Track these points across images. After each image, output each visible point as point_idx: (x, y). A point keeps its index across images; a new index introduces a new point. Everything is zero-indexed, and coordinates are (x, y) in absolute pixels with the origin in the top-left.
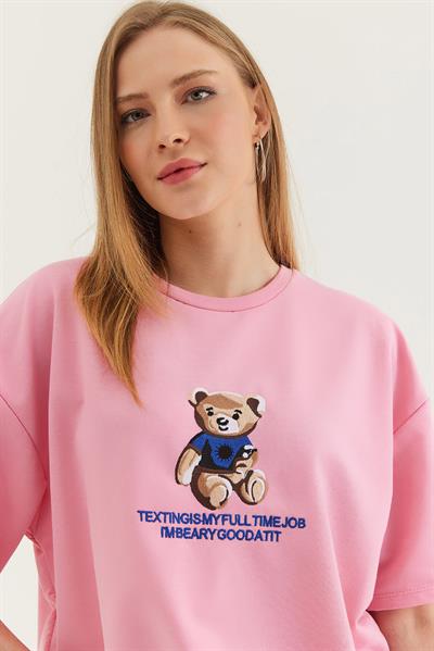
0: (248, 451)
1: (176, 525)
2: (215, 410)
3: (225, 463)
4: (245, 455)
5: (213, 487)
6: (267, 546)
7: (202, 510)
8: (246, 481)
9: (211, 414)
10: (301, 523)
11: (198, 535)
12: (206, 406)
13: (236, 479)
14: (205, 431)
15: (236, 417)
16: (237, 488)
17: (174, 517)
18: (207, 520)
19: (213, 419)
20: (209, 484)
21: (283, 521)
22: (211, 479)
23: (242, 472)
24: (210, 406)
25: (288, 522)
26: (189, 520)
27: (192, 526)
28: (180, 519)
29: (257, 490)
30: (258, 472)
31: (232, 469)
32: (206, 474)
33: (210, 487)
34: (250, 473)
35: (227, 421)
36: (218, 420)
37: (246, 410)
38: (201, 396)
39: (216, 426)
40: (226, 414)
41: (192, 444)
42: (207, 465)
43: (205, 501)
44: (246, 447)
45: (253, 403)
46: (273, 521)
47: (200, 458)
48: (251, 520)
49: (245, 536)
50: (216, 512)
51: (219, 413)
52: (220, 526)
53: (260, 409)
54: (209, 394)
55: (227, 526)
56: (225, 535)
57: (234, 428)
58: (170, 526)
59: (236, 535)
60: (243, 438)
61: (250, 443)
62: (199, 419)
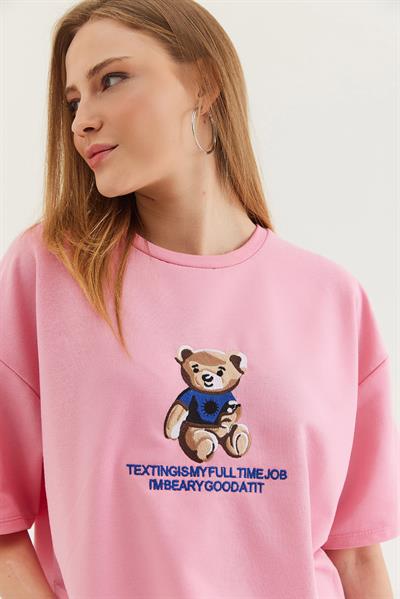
0: (232, 407)
1: (164, 478)
2: (200, 367)
3: (212, 418)
4: (230, 410)
5: (200, 441)
6: (251, 497)
7: (189, 463)
8: (231, 434)
9: (196, 371)
10: (283, 475)
11: (186, 486)
12: (192, 363)
13: (222, 433)
14: (191, 387)
15: (220, 374)
16: (222, 441)
17: (161, 470)
18: (195, 473)
19: (198, 376)
20: (196, 438)
21: (265, 473)
22: (198, 433)
23: (227, 426)
24: (195, 363)
25: (270, 473)
26: (178, 473)
27: (180, 478)
28: (168, 472)
29: (241, 444)
30: (241, 426)
31: (217, 424)
32: (193, 429)
33: (197, 441)
34: (234, 427)
35: (212, 378)
36: (204, 377)
37: (229, 366)
38: (186, 354)
39: (202, 382)
40: (210, 370)
41: (180, 400)
42: (193, 420)
43: (192, 454)
44: (231, 403)
45: (236, 360)
46: (256, 473)
47: (187, 413)
48: (236, 472)
49: (231, 487)
50: (203, 465)
51: (204, 369)
52: (207, 478)
53: (243, 365)
54: (194, 352)
55: (214, 478)
56: (212, 487)
57: (218, 384)
58: (158, 478)
59: (222, 486)
60: (227, 394)
61: (234, 399)
62: (186, 376)
